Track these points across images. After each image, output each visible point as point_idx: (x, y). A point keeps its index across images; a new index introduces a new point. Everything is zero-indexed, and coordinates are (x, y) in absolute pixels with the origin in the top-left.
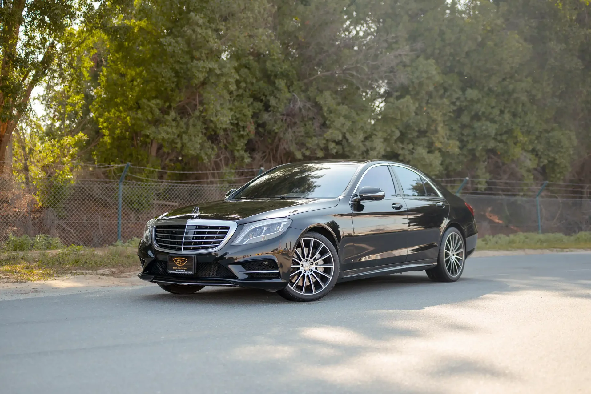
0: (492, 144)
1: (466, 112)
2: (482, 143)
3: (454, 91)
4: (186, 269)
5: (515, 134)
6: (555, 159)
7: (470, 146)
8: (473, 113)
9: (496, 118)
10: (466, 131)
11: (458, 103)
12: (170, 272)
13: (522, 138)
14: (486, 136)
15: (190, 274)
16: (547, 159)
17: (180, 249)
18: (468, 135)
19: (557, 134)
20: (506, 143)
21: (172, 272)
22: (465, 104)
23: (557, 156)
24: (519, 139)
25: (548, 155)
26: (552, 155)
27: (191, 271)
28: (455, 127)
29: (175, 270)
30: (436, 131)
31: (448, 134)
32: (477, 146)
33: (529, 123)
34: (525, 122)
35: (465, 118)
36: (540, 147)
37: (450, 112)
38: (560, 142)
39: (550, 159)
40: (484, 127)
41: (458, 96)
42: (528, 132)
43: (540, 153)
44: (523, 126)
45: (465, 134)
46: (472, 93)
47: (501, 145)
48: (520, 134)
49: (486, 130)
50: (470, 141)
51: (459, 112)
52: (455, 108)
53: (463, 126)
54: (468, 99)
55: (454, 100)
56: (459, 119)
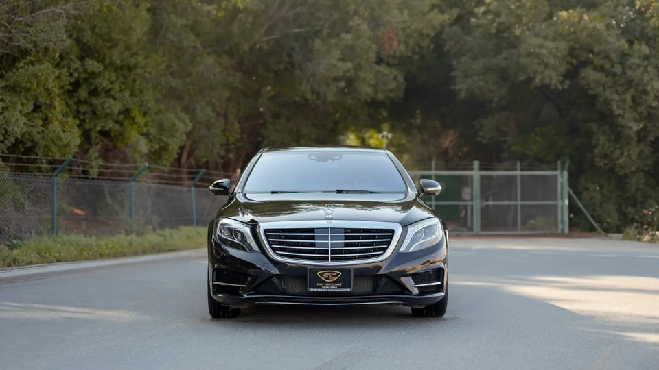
0: (110, 125)
1: (84, 86)
2: (101, 122)
3: (71, 60)
4: (340, 284)
5: (133, 115)
6: (167, 144)
7: (87, 126)
8: (92, 87)
9: (118, 95)
10: (83, 108)
11: (76, 75)
12: (312, 290)
13: (140, 120)
14: (107, 115)
15: (346, 292)
16: (159, 144)
17: (326, 259)
18: (84, 113)
19: (171, 116)
20: (121, 124)
21: (316, 290)
22: (83, 76)
23: (170, 142)
24: (136, 121)
25: (160, 140)
26: (165, 140)
27: (349, 287)
28: (71, 103)
29: (320, 287)
30: (51, 106)
31: (64, 111)
32: (95, 126)
33: (147, 103)
34: (142, 102)
35: (83, 93)
36: (153, 131)
37: (67, 85)
38: (174, 125)
39: (162, 144)
40: (107, 105)
41: (77, 66)
42: (145, 114)
43: (151, 137)
44: (141, 106)
45: (82, 111)
46: (93, 65)
47: (117, 127)
48: (137, 114)
49: (109, 108)
50: (87, 120)
51: (76, 85)
52: (72, 80)
53: (79, 102)
54: (89, 71)
55: (72, 71)
56: (75, 94)
